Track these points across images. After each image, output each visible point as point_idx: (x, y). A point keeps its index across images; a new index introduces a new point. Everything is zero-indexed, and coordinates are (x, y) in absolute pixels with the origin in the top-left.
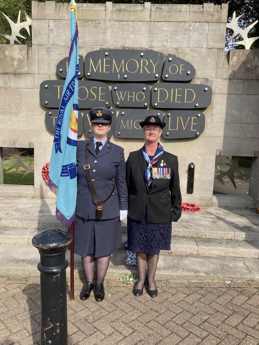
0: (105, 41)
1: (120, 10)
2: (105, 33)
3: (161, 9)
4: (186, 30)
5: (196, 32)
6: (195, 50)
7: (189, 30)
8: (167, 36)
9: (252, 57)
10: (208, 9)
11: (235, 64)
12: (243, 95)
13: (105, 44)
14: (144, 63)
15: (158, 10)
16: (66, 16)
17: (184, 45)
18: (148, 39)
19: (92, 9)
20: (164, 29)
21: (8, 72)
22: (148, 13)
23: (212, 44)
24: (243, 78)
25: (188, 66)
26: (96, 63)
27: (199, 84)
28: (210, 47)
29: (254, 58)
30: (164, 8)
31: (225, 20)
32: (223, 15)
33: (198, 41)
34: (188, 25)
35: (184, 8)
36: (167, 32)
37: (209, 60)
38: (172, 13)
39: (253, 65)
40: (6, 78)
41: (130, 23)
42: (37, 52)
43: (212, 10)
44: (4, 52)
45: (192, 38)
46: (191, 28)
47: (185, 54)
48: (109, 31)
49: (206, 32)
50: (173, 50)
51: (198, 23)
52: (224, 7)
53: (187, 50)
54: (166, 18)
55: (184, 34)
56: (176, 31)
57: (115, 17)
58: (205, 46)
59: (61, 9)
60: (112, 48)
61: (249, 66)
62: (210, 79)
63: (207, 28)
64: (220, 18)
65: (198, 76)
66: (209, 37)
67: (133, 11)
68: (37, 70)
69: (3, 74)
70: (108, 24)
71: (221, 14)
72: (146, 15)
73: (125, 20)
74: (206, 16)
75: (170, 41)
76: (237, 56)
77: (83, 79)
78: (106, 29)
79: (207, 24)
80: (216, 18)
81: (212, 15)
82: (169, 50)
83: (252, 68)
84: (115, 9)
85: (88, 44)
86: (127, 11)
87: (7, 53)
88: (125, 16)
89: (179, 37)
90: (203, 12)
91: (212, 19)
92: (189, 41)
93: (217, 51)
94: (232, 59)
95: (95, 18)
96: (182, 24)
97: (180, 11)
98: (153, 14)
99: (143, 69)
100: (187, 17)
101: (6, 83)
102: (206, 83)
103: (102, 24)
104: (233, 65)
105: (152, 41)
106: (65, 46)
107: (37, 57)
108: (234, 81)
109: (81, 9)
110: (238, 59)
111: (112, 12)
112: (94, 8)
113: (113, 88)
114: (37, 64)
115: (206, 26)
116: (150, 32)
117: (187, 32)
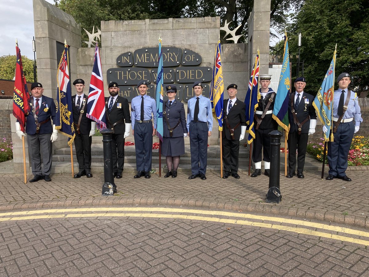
0: (146, 43)
1: (154, 24)
2: (145, 38)
3: (179, 21)
4: (195, 33)
5: (201, 35)
6: (201, 45)
7: (197, 33)
8: (184, 37)
9: (237, 48)
10: (207, 20)
11: (227, 53)
12: (233, 72)
13: (146, 44)
14: (170, 55)
15: (177, 22)
16: (122, 29)
17: (195, 43)
18: (172, 40)
19: (137, 24)
20: (181, 33)
21: (88, 64)
22: (171, 24)
23: (211, 41)
24: (233, 61)
25: (197, 56)
26: (140, 56)
27: (205, 66)
28: (210, 43)
29: (239, 49)
30: (181, 21)
31: (219, 26)
32: (217, 23)
33: (203, 40)
34: (196, 30)
35: (193, 20)
36: (183, 35)
37: (210, 51)
38: (186, 24)
39: (238, 53)
40: (86, 68)
41: (161, 31)
42: (104, 51)
43: (210, 20)
44: (85, 52)
45: (199, 38)
46: (198, 32)
47: (195, 48)
48: (148, 36)
49: (207, 34)
50: (187, 46)
51: (202, 29)
52: (217, 19)
53: (197, 46)
54: (183, 27)
55: (194, 36)
56: (189, 34)
57: (151, 28)
58: (207, 42)
59: (119, 25)
60: (150, 46)
61: (236, 54)
62: (212, 63)
63: (208, 32)
64: (215, 25)
65: (204, 62)
66: (210, 37)
67: (162, 24)
68: (105, 62)
69: (84, 66)
70: (147, 32)
71: (216, 23)
72: (170, 26)
73: (157, 29)
74: (207, 24)
75: (185, 40)
76: (228, 48)
77: (133, 67)
78: (146, 35)
79: (208, 29)
80: (213, 25)
81: (211, 24)
82: (185, 46)
83: (237, 55)
84: (151, 23)
85: (136, 45)
86: (158, 23)
87: (86, 53)
88: (158, 27)
89: (191, 38)
90: (205, 22)
91: (210, 26)
92: (197, 40)
93: (215, 45)
94: (225, 50)
95: (139, 29)
96: (192, 30)
97: (191, 22)
98: (174, 25)
99: (169, 58)
100: (195, 26)
101: (86, 71)
102: (209, 65)
103: (144, 32)
104: (226, 53)
105: (174, 41)
106: (121, 47)
107: (104, 54)
108: (227, 63)
109: (130, 24)
110: (229, 50)
111: (149, 25)
112: (138, 23)
113: (151, 71)
114: (105, 58)
115: (207, 31)
116: (173, 36)
117: (196, 34)
